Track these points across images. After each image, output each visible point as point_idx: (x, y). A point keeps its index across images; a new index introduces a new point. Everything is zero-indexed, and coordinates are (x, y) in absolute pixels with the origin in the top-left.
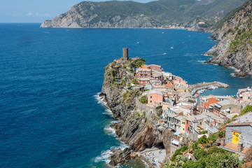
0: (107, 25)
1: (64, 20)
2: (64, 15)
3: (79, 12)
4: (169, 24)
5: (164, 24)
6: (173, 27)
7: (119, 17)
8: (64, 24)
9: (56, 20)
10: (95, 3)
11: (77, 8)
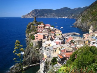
0: (42, 17)
1: (29, 15)
2: (29, 14)
3: (33, 13)
4: (62, 16)
5: (61, 16)
6: (64, 17)
7: (46, 14)
8: (29, 17)
9: (26, 15)
10: (39, 10)
11: (33, 11)
